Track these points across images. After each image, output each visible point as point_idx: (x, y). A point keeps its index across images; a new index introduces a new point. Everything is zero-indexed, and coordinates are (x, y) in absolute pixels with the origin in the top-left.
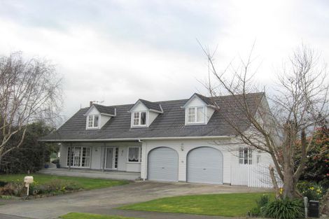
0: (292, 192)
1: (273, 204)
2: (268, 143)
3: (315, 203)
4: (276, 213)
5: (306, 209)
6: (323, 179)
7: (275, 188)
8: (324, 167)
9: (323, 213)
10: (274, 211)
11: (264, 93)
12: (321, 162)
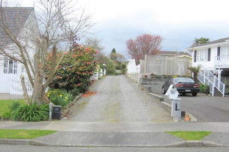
0: (39, 98)
1: (22, 108)
2: (22, 54)
3: (57, 108)
4: (24, 116)
5: (50, 113)
6: (73, 89)
7: (25, 95)
8: (76, 78)
9: (65, 116)
10: (22, 115)
11: (33, 9)
12: (74, 74)
